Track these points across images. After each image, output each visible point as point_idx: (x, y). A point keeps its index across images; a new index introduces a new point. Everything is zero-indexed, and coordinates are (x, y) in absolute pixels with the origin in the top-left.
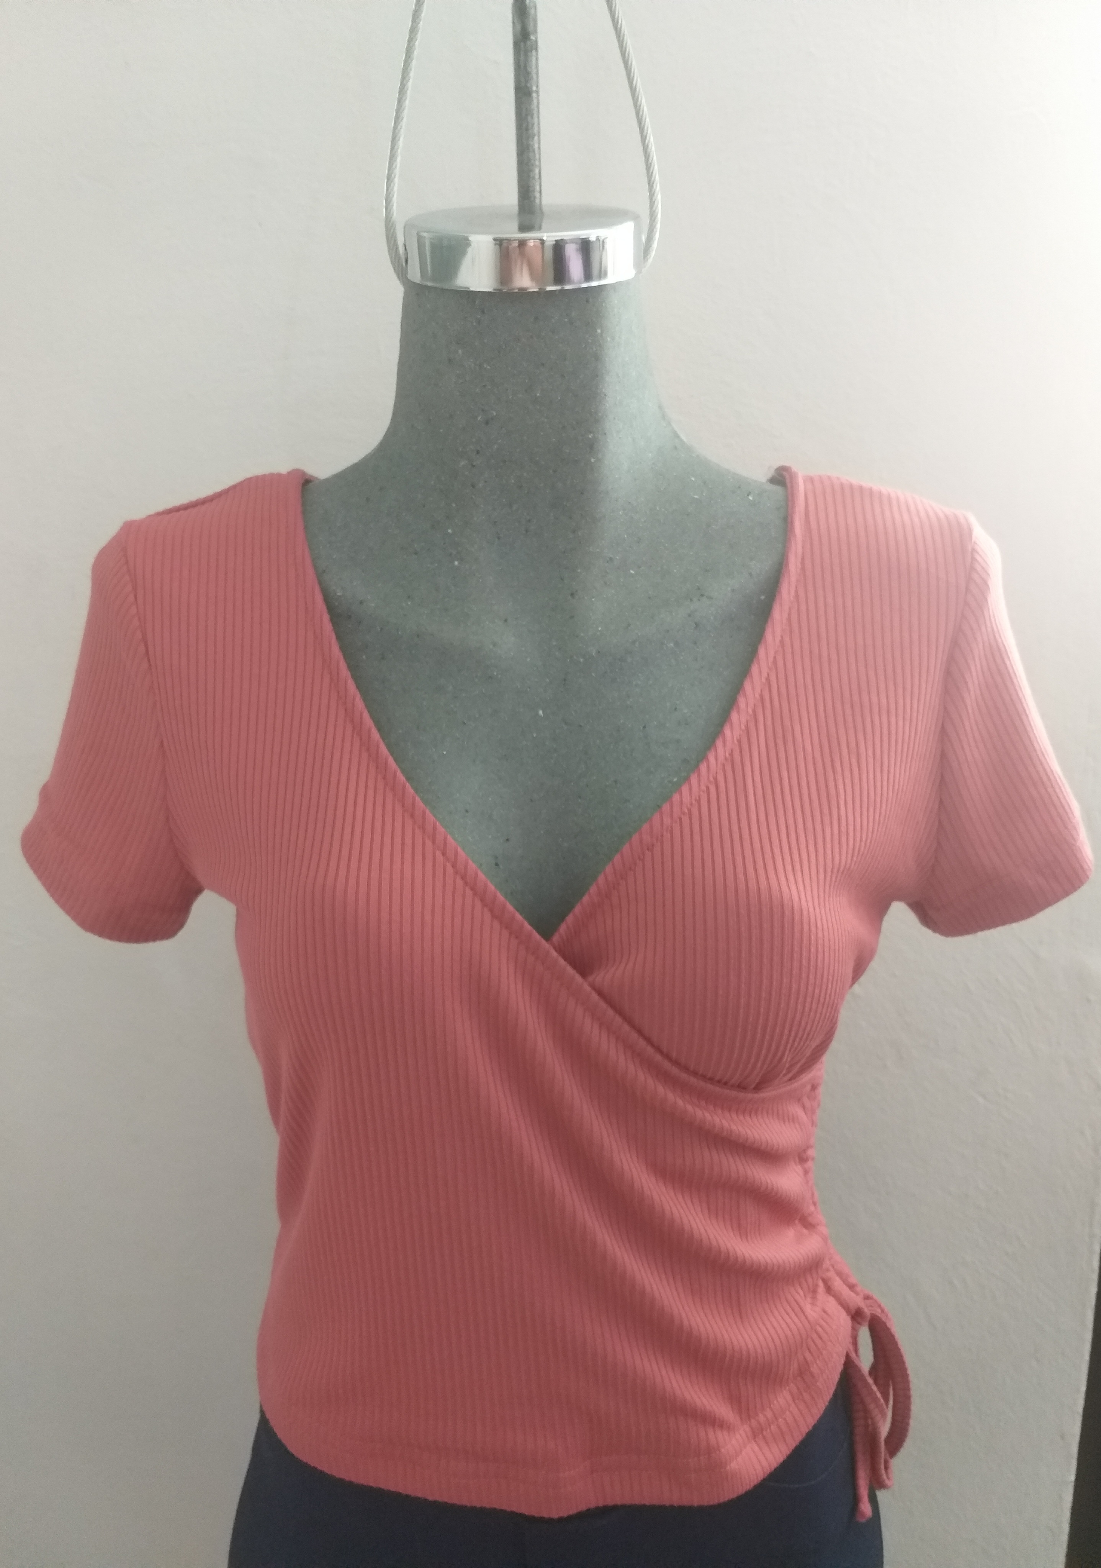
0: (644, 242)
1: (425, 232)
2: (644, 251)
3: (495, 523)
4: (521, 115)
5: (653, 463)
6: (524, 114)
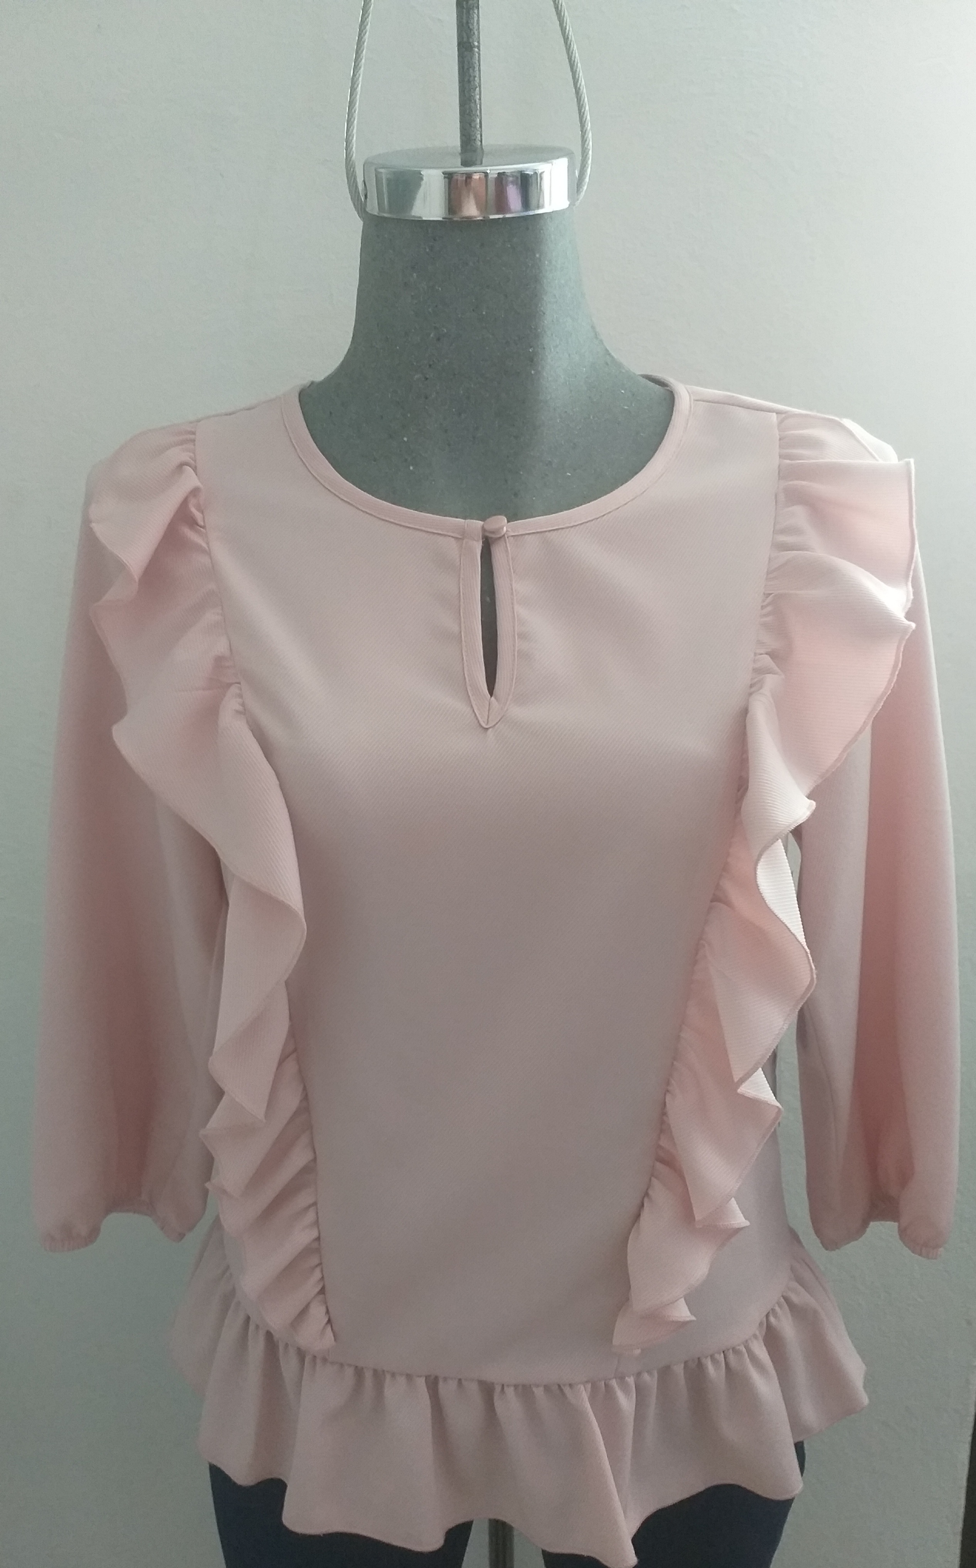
0: (577, 176)
1: (380, 168)
2: (576, 185)
3: (446, 431)
4: (463, 67)
5: (587, 377)
6: (466, 67)
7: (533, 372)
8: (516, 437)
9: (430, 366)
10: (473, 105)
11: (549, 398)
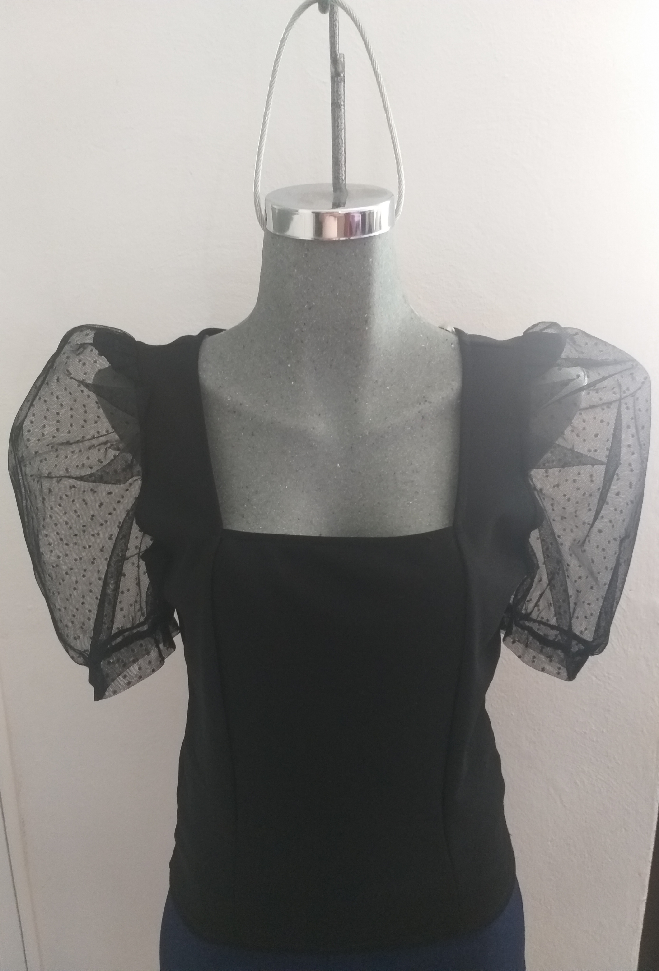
0: (396, 208)
1: (276, 205)
3: (314, 361)
4: (334, 118)
5: (400, 328)
6: (336, 117)
7: (367, 328)
8: (357, 366)
9: (305, 324)
10: (340, 140)
11: (376, 342)
